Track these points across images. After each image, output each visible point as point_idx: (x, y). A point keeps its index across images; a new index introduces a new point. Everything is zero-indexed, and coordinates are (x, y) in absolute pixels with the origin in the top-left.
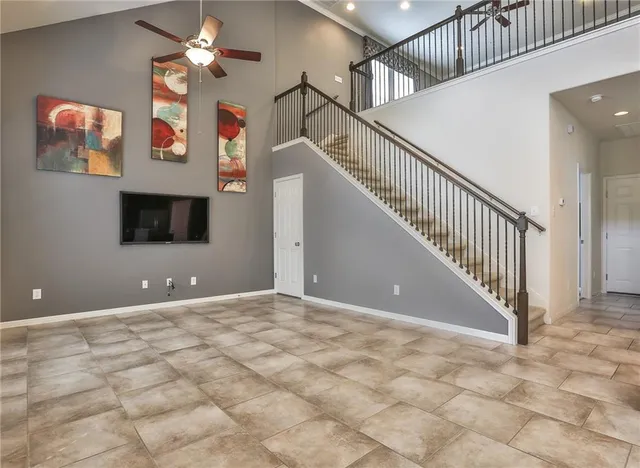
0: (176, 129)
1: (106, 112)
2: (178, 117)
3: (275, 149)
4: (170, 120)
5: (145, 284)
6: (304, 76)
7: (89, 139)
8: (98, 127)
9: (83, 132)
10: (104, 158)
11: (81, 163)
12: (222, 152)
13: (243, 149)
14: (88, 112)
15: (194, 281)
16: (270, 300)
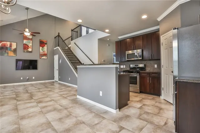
0: (29, 46)
1: (12, 43)
2: (30, 43)
3: (54, 49)
4: (27, 44)
5: (22, 78)
6: (59, 33)
7: (9, 49)
8: (11, 46)
9: (7, 47)
10: (12, 52)
11: (7, 54)
12: (41, 50)
13: (46, 49)
14: (8, 43)
15: (34, 78)
16: (53, 82)
